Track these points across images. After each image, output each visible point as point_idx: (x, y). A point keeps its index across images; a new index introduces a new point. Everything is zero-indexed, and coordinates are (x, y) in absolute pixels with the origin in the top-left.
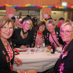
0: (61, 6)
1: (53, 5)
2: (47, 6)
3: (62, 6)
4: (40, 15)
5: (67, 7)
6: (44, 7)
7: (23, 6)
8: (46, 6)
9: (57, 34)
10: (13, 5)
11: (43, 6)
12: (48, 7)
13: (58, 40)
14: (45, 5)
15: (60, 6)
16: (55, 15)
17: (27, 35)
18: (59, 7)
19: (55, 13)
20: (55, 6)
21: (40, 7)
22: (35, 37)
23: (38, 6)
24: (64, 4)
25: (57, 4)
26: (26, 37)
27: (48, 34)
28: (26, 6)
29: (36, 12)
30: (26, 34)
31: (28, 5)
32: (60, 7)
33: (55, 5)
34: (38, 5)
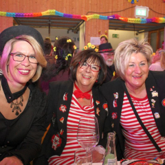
0: (133, 15)
1: (114, 14)
2: (98, 15)
3: (135, 18)
4: (78, 39)
5: (147, 19)
6: (89, 17)
7: (35, 14)
8: (96, 15)
9: (155, 98)
10: (8, 11)
11: (87, 16)
12: (100, 19)
13: (156, 120)
14: (92, 13)
15: (131, 17)
16: (115, 39)
17: (25, 103)
18: (129, 19)
19: (115, 36)
20: (118, 16)
21: (79, 17)
22: (63, 109)
23: (74, 14)
24: (142, 13)
25: (124, 10)
26: (23, 108)
27: (116, 96)
28: (44, 13)
29: (68, 32)
30: (19, 99)
31: (49, 11)
32: (131, 20)
33: (119, 14)
34: (76, 13)
